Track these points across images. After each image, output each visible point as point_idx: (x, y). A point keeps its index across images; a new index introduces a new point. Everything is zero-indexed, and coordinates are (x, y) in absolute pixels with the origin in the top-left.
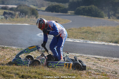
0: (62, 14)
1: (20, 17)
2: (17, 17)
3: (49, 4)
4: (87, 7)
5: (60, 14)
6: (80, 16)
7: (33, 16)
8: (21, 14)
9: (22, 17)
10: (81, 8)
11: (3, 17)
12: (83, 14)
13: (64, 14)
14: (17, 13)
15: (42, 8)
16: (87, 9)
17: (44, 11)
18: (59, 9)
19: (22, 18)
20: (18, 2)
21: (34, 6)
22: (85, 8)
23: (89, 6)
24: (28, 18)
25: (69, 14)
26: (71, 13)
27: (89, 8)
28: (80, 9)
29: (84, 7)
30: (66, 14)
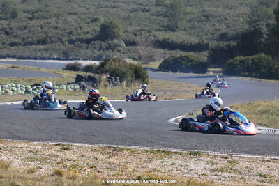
0: (195, 75)
1: (111, 84)
2: (106, 86)
3: (165, 53)
4: (250, 57)
5: (191, 74)
6: (235, 78)
7: (136, 82)
8: (112, 79)
9: (116, 85)
10: (236, 60)
11: (77, 86)
12: (242, 73)
13: (201, 75)
14: (104, 77)
15: (151, 63)
16: (250, 62)
17: (156, 70)
18: (188, 64)
19: (115, 88)
20: (97, 53)
21: (134, 59)
22: (246, 60)
23: (253, 56)
24: (127, 86)
25: (211, 74)
26: (214, 72)
27: (253, 60)
28: (235, 63)
29: (242, 58)
30: (205, 75)
